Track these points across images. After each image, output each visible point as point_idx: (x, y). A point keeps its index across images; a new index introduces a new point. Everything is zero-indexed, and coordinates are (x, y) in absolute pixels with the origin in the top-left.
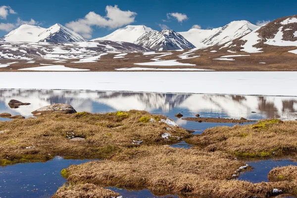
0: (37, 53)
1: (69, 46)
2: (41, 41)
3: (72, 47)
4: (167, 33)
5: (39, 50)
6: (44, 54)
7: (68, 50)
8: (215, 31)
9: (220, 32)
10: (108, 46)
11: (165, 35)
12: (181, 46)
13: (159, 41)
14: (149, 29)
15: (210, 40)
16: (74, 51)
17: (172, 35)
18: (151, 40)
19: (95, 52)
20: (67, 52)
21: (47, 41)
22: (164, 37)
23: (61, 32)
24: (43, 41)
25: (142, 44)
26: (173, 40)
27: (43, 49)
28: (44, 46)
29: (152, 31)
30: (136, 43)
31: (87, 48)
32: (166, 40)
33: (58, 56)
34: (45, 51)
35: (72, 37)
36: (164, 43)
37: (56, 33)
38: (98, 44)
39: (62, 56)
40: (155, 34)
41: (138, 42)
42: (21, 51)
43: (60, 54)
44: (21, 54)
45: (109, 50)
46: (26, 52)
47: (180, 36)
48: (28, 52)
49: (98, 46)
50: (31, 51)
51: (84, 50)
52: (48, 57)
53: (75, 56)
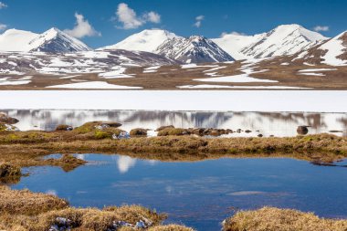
0: (31, 65)
1: (71, 57)
2: (33, 50)
3: (75, 58)
4: (197, 40)
5: (32, 62)
6: (39, 67)
7: (70, 62)
8: (257, 37)
9: (264, 39)
10: (122, 57)
11: (194, 43)
12: (215, 57)
13: (187, 51)
14: (172, 35)
15: (252, 49)
16: (77, 63)
17: (203, 42)
18: (175, 49)
19: (105, 65)
20: (68, 64)
21: (42, 50)
22: (192, 46)
23: (58, 38)
24: (36, 50)
25: (164, 54)
26: (204, 49)
27: (38, 61)
28: (39, 57)
29: (177, 37)
30: (157, 53)
31: (95, 60)
32: (195, 49)
33: (57, 69)
34: (41, 63)
35: (73, 46)
36: (192, 53)
37: (53, 40)
38: (109, 53)
39: (63, 70)
40: (180, 42)
41: (159, 51)
42: (10, 63)
43: (60, 68)
44: (10, 67)
45: (124, 61)
46: (15, 64)
47: (213, 44)
48: (19, 64)
49: (109, 56)
50: (22, 64)
51: (91, 62)
52: (45, 70)
53: (80, 69)
